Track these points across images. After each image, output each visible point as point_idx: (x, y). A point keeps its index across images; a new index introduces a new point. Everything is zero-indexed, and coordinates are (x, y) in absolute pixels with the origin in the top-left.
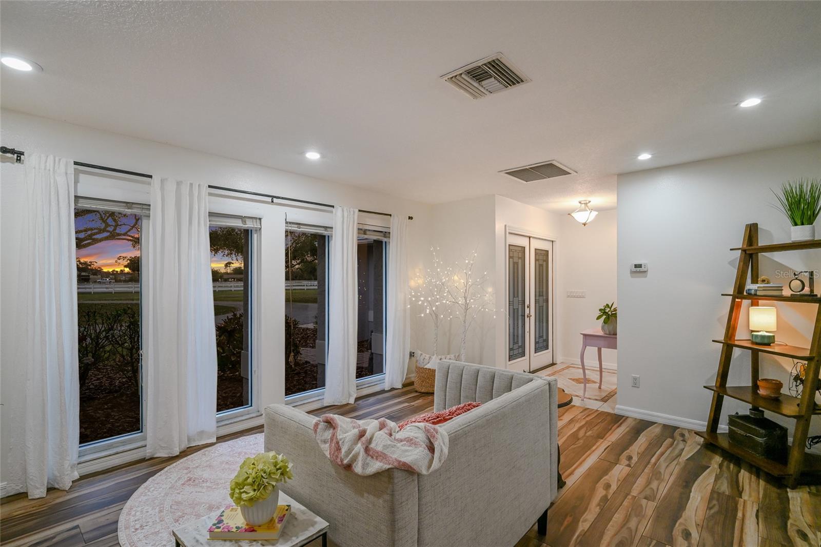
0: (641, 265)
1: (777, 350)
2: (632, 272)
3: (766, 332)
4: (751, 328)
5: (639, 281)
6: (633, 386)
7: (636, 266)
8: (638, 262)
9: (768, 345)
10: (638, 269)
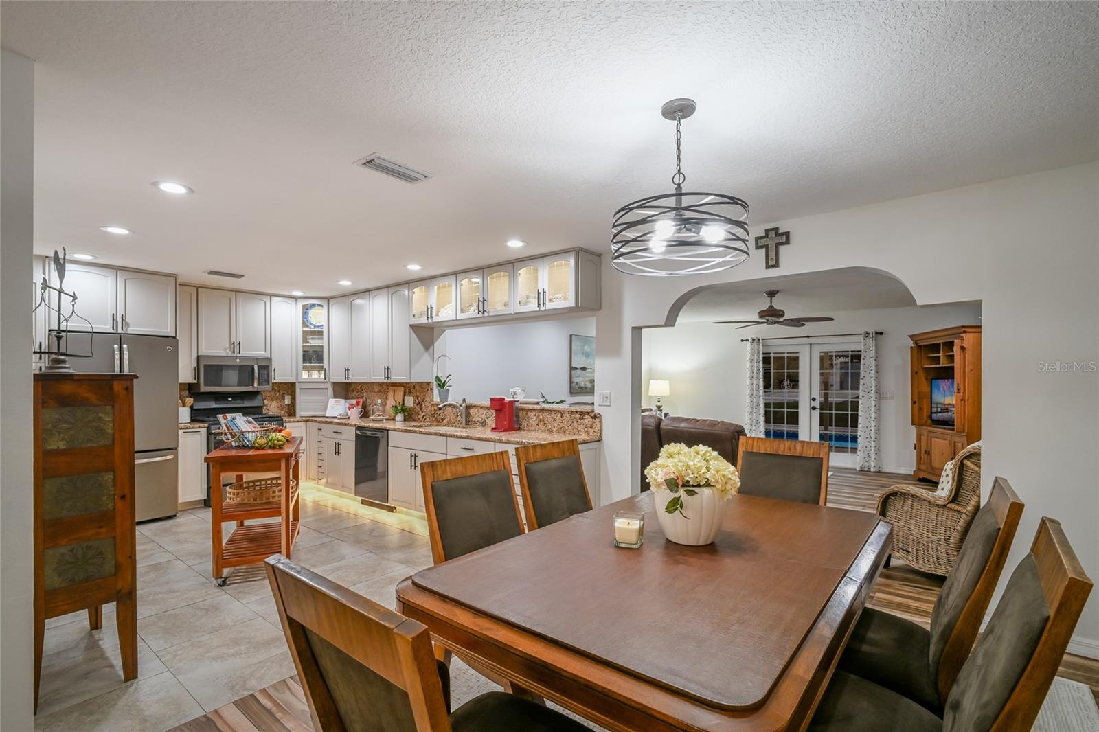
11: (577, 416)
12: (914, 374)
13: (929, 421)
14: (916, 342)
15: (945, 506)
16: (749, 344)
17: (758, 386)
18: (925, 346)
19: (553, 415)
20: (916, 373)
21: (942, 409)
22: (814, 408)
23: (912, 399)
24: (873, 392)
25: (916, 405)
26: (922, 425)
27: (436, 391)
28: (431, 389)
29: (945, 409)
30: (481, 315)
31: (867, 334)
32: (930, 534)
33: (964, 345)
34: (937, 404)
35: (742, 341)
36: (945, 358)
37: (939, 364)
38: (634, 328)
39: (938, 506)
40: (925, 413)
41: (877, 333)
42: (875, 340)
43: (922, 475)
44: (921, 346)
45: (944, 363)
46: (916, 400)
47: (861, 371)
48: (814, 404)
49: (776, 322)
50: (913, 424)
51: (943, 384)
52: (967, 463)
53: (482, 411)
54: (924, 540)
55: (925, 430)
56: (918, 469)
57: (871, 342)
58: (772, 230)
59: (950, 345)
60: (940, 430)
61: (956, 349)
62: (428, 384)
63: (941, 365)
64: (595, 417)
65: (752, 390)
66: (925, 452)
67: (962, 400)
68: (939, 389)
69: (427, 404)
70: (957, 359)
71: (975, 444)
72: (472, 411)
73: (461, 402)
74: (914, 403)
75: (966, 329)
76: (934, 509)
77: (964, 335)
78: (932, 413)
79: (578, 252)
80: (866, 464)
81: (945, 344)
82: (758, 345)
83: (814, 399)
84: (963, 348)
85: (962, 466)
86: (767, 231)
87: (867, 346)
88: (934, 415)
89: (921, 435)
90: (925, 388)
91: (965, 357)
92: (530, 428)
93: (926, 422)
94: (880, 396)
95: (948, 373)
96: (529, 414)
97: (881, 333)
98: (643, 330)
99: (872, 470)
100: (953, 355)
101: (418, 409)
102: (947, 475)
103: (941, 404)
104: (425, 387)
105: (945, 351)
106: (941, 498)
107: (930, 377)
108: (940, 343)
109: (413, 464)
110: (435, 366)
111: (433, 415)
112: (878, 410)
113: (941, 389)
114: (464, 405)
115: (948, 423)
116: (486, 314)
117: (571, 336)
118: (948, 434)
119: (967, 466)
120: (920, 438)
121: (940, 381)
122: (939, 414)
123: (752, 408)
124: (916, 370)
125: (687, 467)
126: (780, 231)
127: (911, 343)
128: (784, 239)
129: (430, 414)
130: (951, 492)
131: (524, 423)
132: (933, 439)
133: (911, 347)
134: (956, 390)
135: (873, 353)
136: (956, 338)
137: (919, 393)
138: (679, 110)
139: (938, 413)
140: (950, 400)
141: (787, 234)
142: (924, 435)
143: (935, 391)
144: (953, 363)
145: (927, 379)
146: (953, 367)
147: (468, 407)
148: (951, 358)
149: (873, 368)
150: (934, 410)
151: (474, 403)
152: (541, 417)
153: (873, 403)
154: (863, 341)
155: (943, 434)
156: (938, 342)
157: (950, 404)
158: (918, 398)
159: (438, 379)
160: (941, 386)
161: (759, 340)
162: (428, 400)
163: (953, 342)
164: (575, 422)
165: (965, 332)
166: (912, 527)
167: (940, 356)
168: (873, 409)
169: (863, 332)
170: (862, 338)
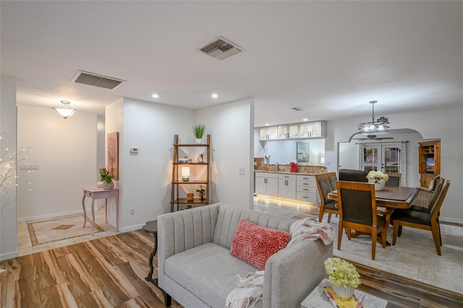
0: (137, 149)
1: (190, 182)
2: (131, 152)
3: (187, 176)
4: (182, 175)
5: (134, 157)
6: (131, 214)
7: (134, 149)
8: (135, 148)
9: (187, 181)
10: (135, 151)
11: (319, 168)
12: (420, 156)
13: (425, 172)
14: (420, 145)
15: (431, 192)
16: (358, 145)
17: (362, 160)
18: (424, 146)
19: (310, 168)
21: (429, 168)
22: (383, 168)
23: (419, 164)
24: (405, 162)
26: (423, 173)
27: (265, 161)
28: (264, 160)
29: (430, 168)
30: (287, 138)
31: (403, 142)
32: (427, 200)
33: (437, 147)
34: (428, 166)
35: (356, 144)
36: (431, 151)
37: (429, 153)
38: (338, 143)
39: (429, 192)
40: (424, 169)
41: (406, 142)
42: (406, 144)
44: (422, 147)
45: (430, 152)
46: (421, 165)
48: (383, 166)
49: (373, 139)
50: (419, 173)
51: (430, 159)
52: (437, 180)
53: (283, 166)
54: (425, 202)
55: (424, 175)
57: (404, 145)
58: (382, 117)
59: (433, 147)
60: (429, 175)
61: (435, 148)
62: (262, 158)
63: (430, 153)
64: (325, 168)
65: (360, 161)
66: (424, 182)
67: (437, 165)
68: (428, 161)
69: (262, 165)
70: (435, 151)
71: (439, 175)
72: (279, 167)
73: (276, 164)
74: (420, 166)
75: (438, 142)
76: (428, 193)
77: (437, 143)
78: (426, 169)
79: (322, 121)
81: (431, 146)
82: (362, 145)
83: (383, 165)
84: (437, 148)
85: (436, 181)
86: (381, 118)
88: (427, 170)
90: (424, 161)
91: (438, 150)
92: (302, 171)
93: (424, 172)
94: (407, 163)
95: (432, 156)
96: (301, 167)
97: (408, 142)
98: (340, 143)
100: (434, 150)
101: (258, 166)
102: (431, 184)
103: (429, 166)
104: (261, 159)
105: (431, 148)
106: (430, 189)
107: (425, 157)
109: (266, 182)
110: (265, 153)
111: (264, 168)
112: (407, 168)
114: (277, 165)
115: (432, 173)
116: (289, 138)
117: (297, 142)
118: (432, 176)
119: (437, 181)
121: (429, 158)
123: (360, 167)
124: (420, 155)
125: (378, 175)
126: (385, 118)
127: (419, 145)
128: (386, 120)
129: (263, 167)
130: (432, 188)
131: (299, 170)
132: (427, 178)
133: (419, 147)
134: (435, 161)
135: (405, 149)
136: (435, 144)
137: (422, 162)
138: (373, 102)
140: (433, 164)
141: (387, 119)
142: (423, 177)
143: (427, 161)
144: (434, 152)
145: (424, 158)
146: (434, 154)
147: (278, 165)
148: (433, 151)
149: (405, 154)
150: (427, 168)
151: (281, 164)
152: (306, 168)
153: (405, 166)
155: (430, 176)
156: (428, 145)
157: (432, 166)
158: (421, 164)
159: (266, 157)
161: (362, 143)
162: (262, 163)
163: (434, 145)
164: (318, 170)
166: (421, 198)
167: (429, 150)
168: (405, 168)
169: (401, 141)
170: (401, 144)
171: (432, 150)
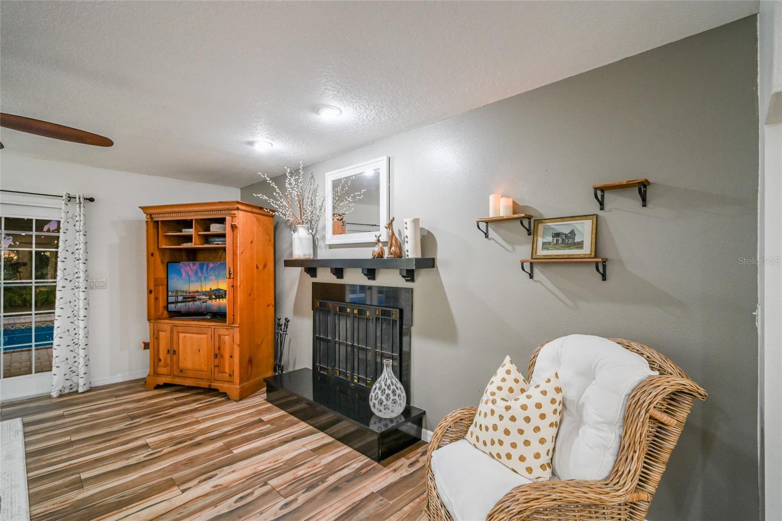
12: (150, 255)
13: (166, 313)
14: (151, 216)
18: (163, 222)
20: (152, 255)
23: (148, 288)
24: (81, 280)
25: (152, 295)
26: (159, 319)
29: (191, 298)
31: (70, 198)
33: (235, 223)
34: (177, 292)
36: (197, 237)
37: (189, 244)
40: (162, 303)
41: (85, 199)
42: (84, 207)
43: (162, 380)
44: (157, 222)
46: (152, 288)
47: (60, 250)
50: (148, 319)
55: (164, 324)
56: (155, 373)
57: (77, 210)
60: (192, 323)
61: (228, 226)
63: (192, 246)
66: (167, 352)
67: (232, 286)
68: (180, 275)
70: (229, 239)
74: (150, 292)
75: (239, 206)
77: (236, 212)
78: (168, 303)
80: (68, 383)
81: (203, 220)
84: (234, 227)
87: (70, 215)
89: (159, 331)
91: (235, 237)
93: (162, 315)
94: (89, 285)
97: (92, 200)
99: (81, 390)
103: (181, 292)
107: (166, 261)
108: (192, 220)
113: (184, 274)
115: (213, 314)
118: (209, 327)
120: (158, 335)
121: (183, 264)
122: (179, 305)
124: (152, 251)
127: (143, 217)
132: (179, 334)
133: (145, 223)
135: (79, 225)
137: (155, 279)
139: (178, 302)
142: (164, 331)
149: (81, 246)
150: (171, 299)
153: (81, 296)
154: (63, 206)
155: (199, 326)
156: (189, 218)
157: (197, 292)
158: (154, 286)
160: (182, 270)
163: (223, 218)
165: (238, 209)
167: (191, 235)
168: (81, 304)
169: (64, 194)
170: (61, 203)
171: (199, 235)
